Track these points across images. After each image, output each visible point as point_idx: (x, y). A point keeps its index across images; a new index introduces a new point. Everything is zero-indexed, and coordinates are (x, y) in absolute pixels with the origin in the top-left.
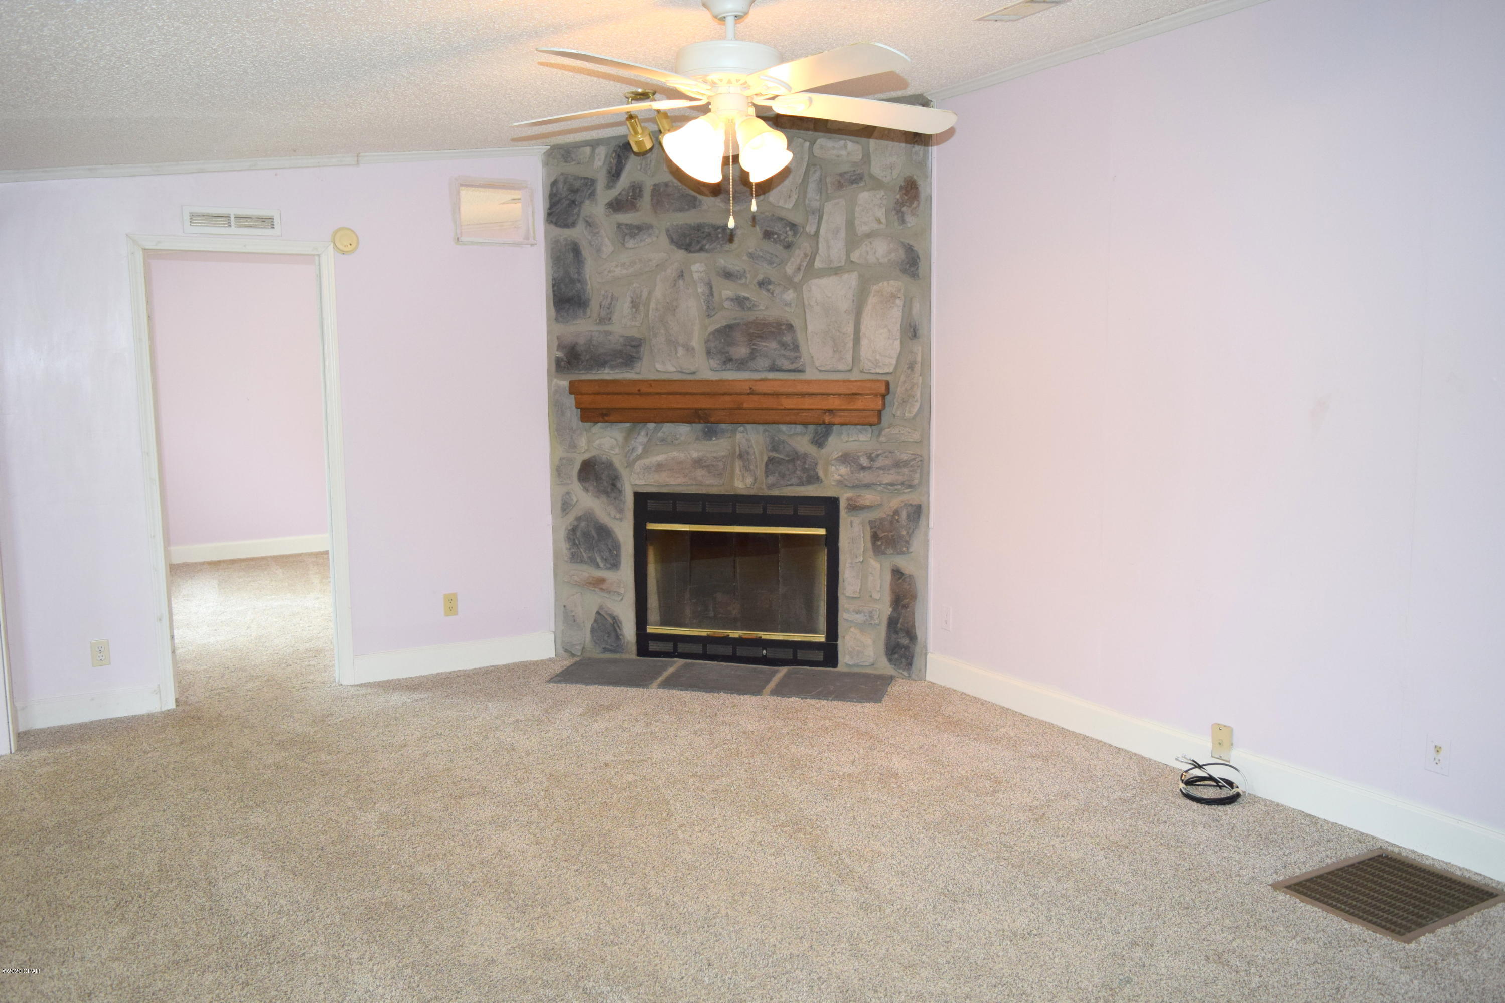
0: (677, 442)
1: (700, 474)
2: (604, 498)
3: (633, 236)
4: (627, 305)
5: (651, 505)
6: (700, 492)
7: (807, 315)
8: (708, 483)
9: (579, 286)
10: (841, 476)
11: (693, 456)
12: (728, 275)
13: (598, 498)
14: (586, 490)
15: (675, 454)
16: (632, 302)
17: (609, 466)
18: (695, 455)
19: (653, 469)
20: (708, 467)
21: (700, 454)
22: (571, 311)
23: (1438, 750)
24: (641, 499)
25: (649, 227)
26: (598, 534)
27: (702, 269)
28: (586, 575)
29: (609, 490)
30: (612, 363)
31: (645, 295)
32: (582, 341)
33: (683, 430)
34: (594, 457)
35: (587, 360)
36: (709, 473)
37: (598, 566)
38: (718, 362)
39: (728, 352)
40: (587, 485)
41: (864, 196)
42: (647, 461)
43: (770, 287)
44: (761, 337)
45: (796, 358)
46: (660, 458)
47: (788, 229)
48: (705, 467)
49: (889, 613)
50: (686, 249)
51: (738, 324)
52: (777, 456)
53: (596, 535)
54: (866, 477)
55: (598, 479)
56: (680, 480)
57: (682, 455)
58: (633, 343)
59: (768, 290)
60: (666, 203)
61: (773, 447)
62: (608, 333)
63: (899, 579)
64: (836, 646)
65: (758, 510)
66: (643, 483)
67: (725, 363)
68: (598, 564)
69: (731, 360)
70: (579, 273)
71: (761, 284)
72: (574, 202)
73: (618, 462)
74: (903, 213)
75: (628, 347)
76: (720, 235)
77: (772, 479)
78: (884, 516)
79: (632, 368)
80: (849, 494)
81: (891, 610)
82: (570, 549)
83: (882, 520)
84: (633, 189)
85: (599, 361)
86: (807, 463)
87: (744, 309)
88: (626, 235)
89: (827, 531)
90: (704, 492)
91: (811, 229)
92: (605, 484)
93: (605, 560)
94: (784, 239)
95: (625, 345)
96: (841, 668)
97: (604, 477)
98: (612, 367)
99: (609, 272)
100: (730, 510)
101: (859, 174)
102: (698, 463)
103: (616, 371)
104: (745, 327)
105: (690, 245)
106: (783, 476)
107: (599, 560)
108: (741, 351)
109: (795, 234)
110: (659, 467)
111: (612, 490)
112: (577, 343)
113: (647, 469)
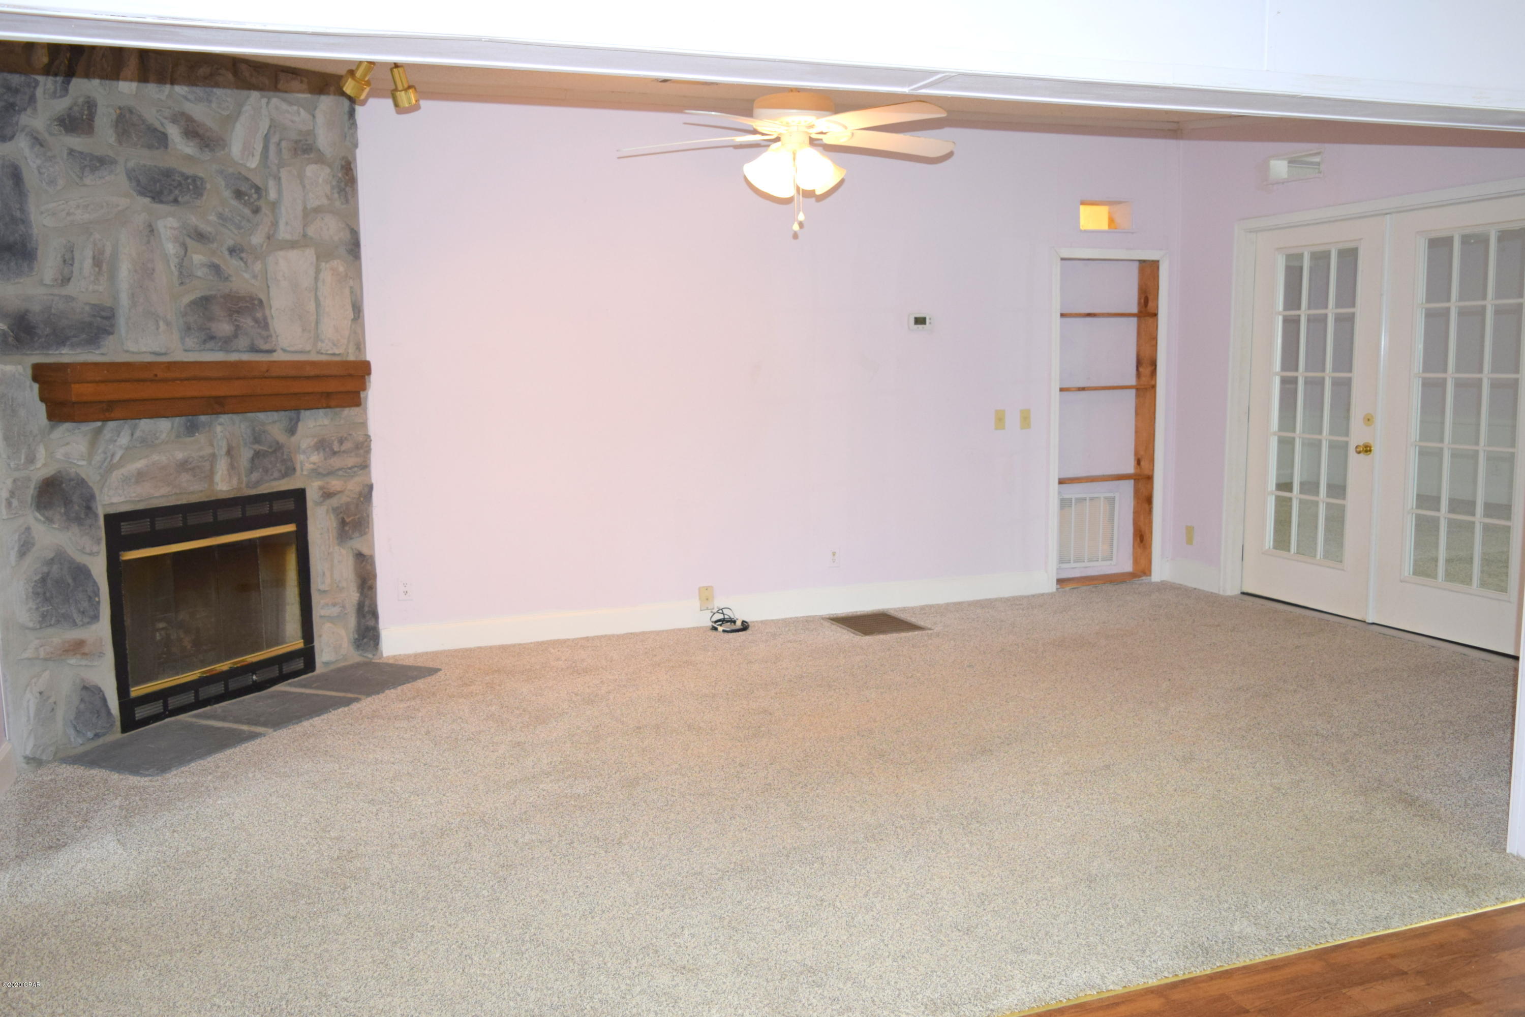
0: (157, 442)
1: (185, 478)
2: (75, 529)
3: (94, 169)
4: (88, 262)
5: (126, 528)
6: (179, 503)
7: (271, 290)
8: (192, 489)
9: (22, 227)
10: (314, 464)
11: (178, 458)
12: (200, 237)
13: (68, 528)
14: (50, 520)
15: (155, 457)
16: (94, 258)
17: (81, 483)
18: (180, 455)
19: (133, 480)
20: (193, 469)
21: (185, 454)
22: (12, 264)
23: (834, 554)
24: (113, 521)
25: (113, 162)
26: (74, 579)
27: (176, 225)
28: (56, 640)
29: (83, 516)
30: (75, 339)
31: (108, 251)
32: (36, 308)
33: (164, 426)
34: (59, 472)
35: (47, 336)
36: (194, 476)
37: (75, 624)
38: (195, 340)
39: (209, 329)
40: (49, 513)
41: (311, 170)
42: (123, 471)
43: (243, 255)
44: (238, 312)
45: (268, 337)
46: (140, 464)
47: (253, 191)
48: (190, 469)
49: (357, 599)
50: (153, 198)
51: (214, 297)
52: (261, 448)
53: (70, 581)
54: (336, 462)
55: (67, 502)
56: (164, 490)
57: (164, 458)
58: (104, 314)
59: (241, 259)
60: (134, 135)
61: (255, 438)
62: (69, 299)
63: (363, 561)
64: (313, 648)
65: (237, 513)
66: (122, 499)
67: (205, 342)
68: (74, 621)
69: (212, 338)
70: (22, 210)
71: (232, 251)
72: (12, 105)
73: (91, 476)
74: (346, 193)
75: (99, 319)
76: (191, 187)
77: (255, 476)
78: (349, 500)
79: (99, 348)
80: (317, 484)
81: (358, 595)
82: (37, 609)
83: (347, 504)
84: (89, 107)
85: (60, 338)
86: (285, 453)
87: (221, 278)
88: (86, 166)
89: (297, 526)
90: (184, 502)
91: (272, 195)
92: (76, 507)
93: (83, 613)
94: (253, 203)
95: (94, 316)
96: (320, 669)
97: (75, 498)
98: (73, 346)
99: (68, 214)
100: (211, 519)
101: (308, 145)
102: (184, 466)
103: (79, 351)
104: (222, 300)
105: (161, 193)
106: (266, 471)
107: (75, 616)
108: (224, 328)
109: (259, 198)
110: (140, 476)
111: (87, 515)
112: (27, 311)
113: (126, 480)
